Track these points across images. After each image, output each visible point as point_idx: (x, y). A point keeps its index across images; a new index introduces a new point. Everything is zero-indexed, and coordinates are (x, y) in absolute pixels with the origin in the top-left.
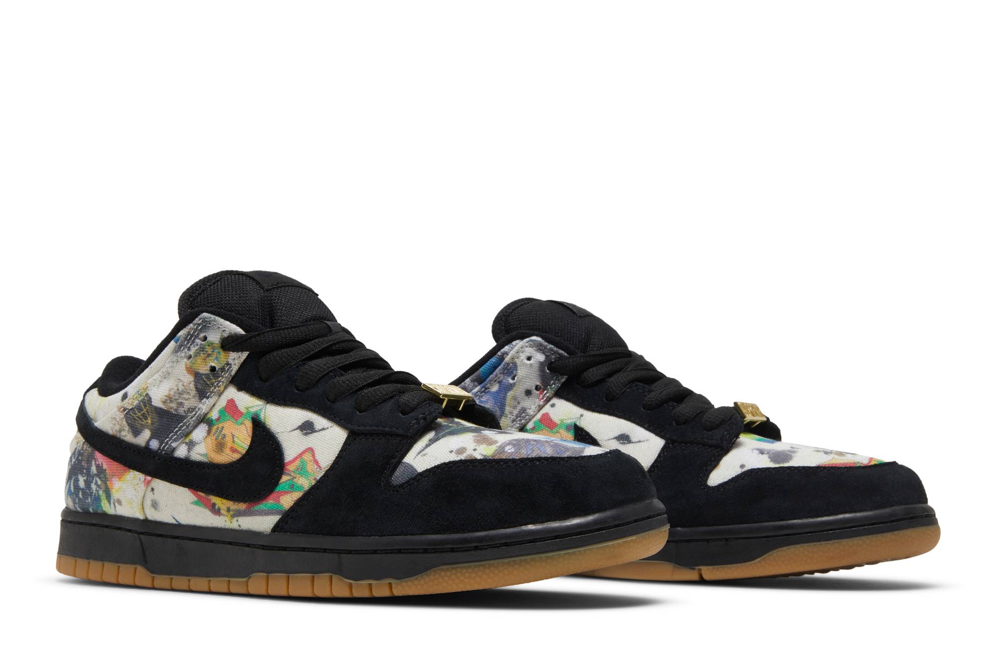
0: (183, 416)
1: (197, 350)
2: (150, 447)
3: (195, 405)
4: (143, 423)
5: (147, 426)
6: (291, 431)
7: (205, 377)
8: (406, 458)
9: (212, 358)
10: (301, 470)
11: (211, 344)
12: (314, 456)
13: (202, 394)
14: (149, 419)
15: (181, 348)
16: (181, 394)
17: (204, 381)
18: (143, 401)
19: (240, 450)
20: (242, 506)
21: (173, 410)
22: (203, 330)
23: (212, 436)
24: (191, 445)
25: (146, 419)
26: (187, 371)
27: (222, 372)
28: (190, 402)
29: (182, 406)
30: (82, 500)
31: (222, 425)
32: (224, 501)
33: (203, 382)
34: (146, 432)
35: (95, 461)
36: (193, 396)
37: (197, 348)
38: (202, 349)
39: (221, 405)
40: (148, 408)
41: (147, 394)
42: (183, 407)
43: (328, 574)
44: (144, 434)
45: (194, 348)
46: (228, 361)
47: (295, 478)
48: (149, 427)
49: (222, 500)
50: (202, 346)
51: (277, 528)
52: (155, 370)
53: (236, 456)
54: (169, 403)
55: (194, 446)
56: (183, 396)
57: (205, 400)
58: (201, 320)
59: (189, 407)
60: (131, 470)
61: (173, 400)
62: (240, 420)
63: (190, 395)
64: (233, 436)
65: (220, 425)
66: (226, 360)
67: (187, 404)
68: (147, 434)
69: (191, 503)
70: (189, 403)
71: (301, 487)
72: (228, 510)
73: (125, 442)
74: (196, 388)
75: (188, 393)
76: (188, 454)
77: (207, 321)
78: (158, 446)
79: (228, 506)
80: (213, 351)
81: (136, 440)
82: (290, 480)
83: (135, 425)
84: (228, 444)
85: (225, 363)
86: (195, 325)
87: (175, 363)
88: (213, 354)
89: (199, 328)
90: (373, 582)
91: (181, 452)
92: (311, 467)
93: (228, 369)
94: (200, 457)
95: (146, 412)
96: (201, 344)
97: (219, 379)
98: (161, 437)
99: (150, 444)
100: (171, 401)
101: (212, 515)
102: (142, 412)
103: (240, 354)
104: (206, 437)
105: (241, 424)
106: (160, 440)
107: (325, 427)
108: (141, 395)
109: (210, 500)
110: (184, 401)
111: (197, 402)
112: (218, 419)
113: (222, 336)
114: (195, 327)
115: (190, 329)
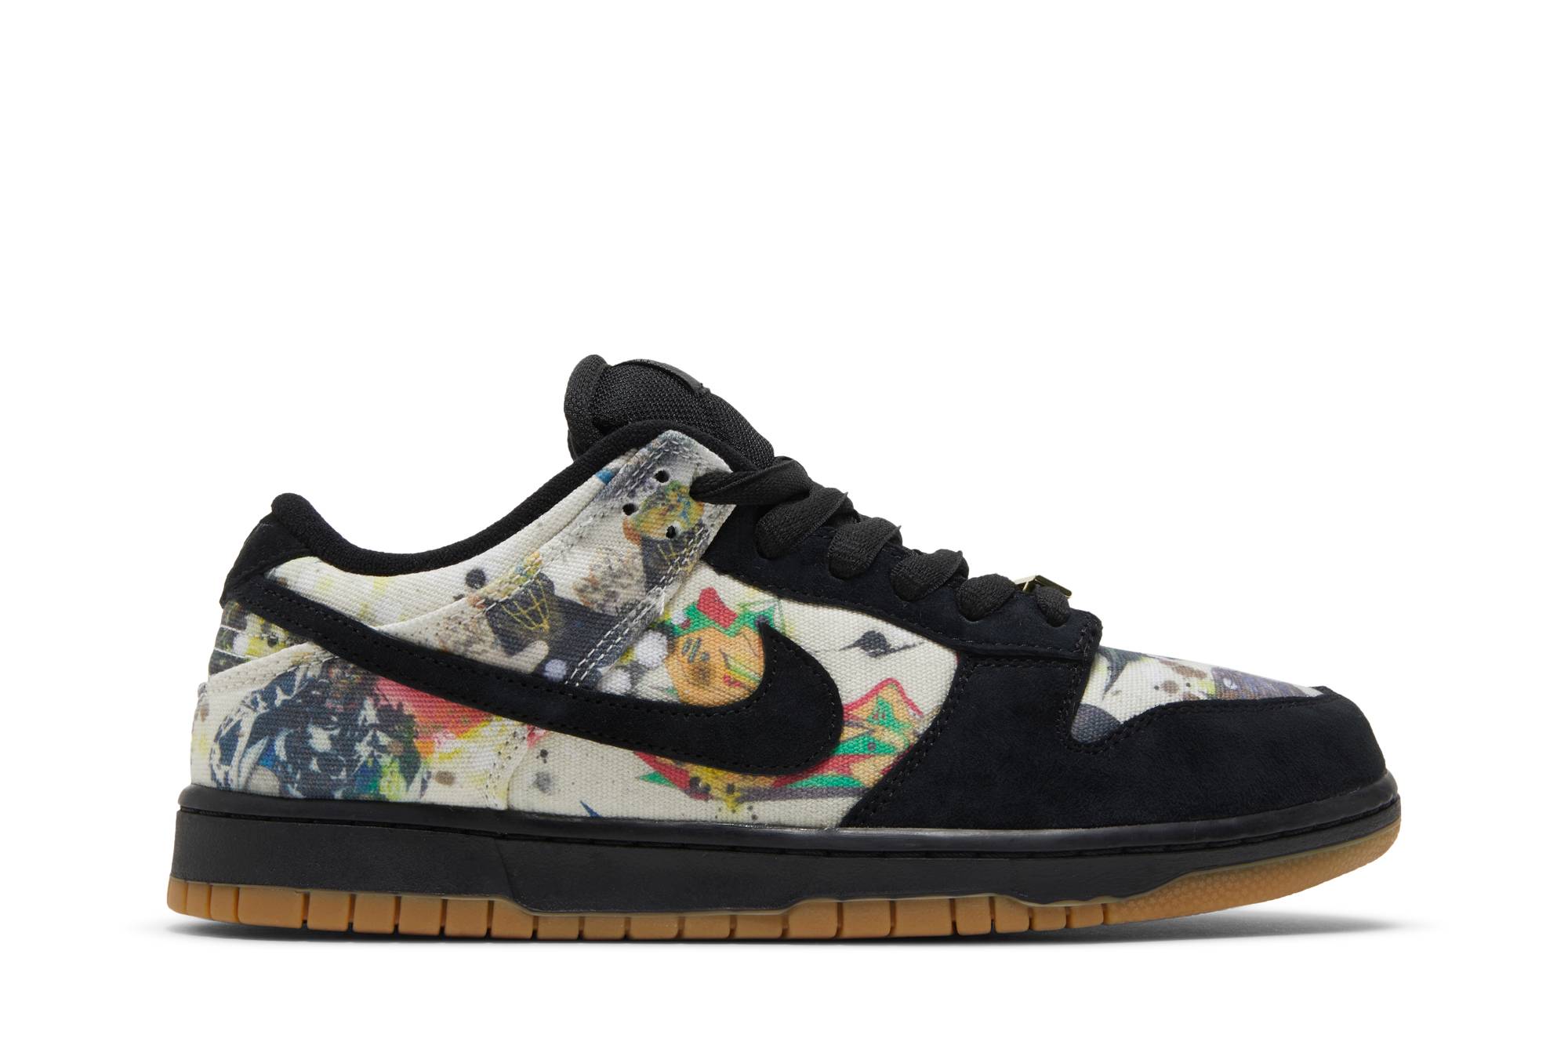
0: (613, 617)
1: (650, 496)
2: (547, 674)
3: (637, 597)
4: (532, 629)
5: (543, 634)
6: (844, 649)
7: (662, 547)
8: (1084, 697)
9: (678, 513)
10: (883, 717)
11: (677, 488)
12: (901, 692)
13: (653, 579)
14: (545, 621)
15: (617, 491)
16: (615, 576)
17: (660, 555)
18: (533, 586)
19: (742, 681)
20: (764, 782)
21: (595, 605)
22: (663, 462)
23: (681, 655)
24: (637, 671)
25: (539, 621)
26: (626, 534)
27: (689, 539)
28: (629, 592)
29: (613, 600)
30: (319, 774)
31: (697, 636)
32: (720, 773)
33: (656, 556)
34: (537, 646)
35: (376, 701)
36: (638, 581)
37: (649, 493)
38: (661, 496)
39: (687, 598)
40: (544, 600)
41: (541, 576)
42: (615, 601)
43: (986, 895)
44: (534, 650)
45: (643, 493)
46: (700, 520)
47: (873, 731)
48: (544, 637)
49: (716, 771)
50: (662, 491)
51: (851, 819)
52: (550, 531)
53: (737, 694)
54: (593, 593)
55: (642, 673)
56: (619, 581)
57: (657, 589)
58: (666, 443)
59: (626, 601)
60: (495, 718)
61: (600, 587)
62: (732, 628)
63: (633, 579)
64: (725, 656)
65: (694, 636)
66: (699, 518)
67: (625, 596)
68: (539, 650)
69: (638, 778)
70: (628, 594)
71: (888, 749)
72: (730, 789)
73: (480, 663)
74: (646, 567)
75: (630, 575)
76: (632, 688)
77: (673, 445)
78: (565, 673)
79: (730, 782)
80: (679, 501)
81: (511, 660)
82: (863, 735)
83: (513, 633)
84: (717, 670)
85: (697, 522)
86: (651, 450)
87: (598, 519)
88: (678, 506)
89: (657, 458)
90: (1074, 904)
91: (616, 683)
92: (902, 712)
93: (701, 535)
94: (660, 693)
95: (539, 609)
96: (659, 487)
97: (683, 552)
98: (572, 656)
99: (547, 669)
100: (596, 589)
101: (688, 798)
102: (530, 608)
103: (720, 507)
104: (668, 657)
105: (737, 634)
106: (569, 661)
107: (911, 643)
108: (527, 576)
109: (687, 772)
110: (619, 590)
111: (640, 593)
112: (686, 625)
113: (695, 473)
114: (650, 456)
115: (642, 457)
